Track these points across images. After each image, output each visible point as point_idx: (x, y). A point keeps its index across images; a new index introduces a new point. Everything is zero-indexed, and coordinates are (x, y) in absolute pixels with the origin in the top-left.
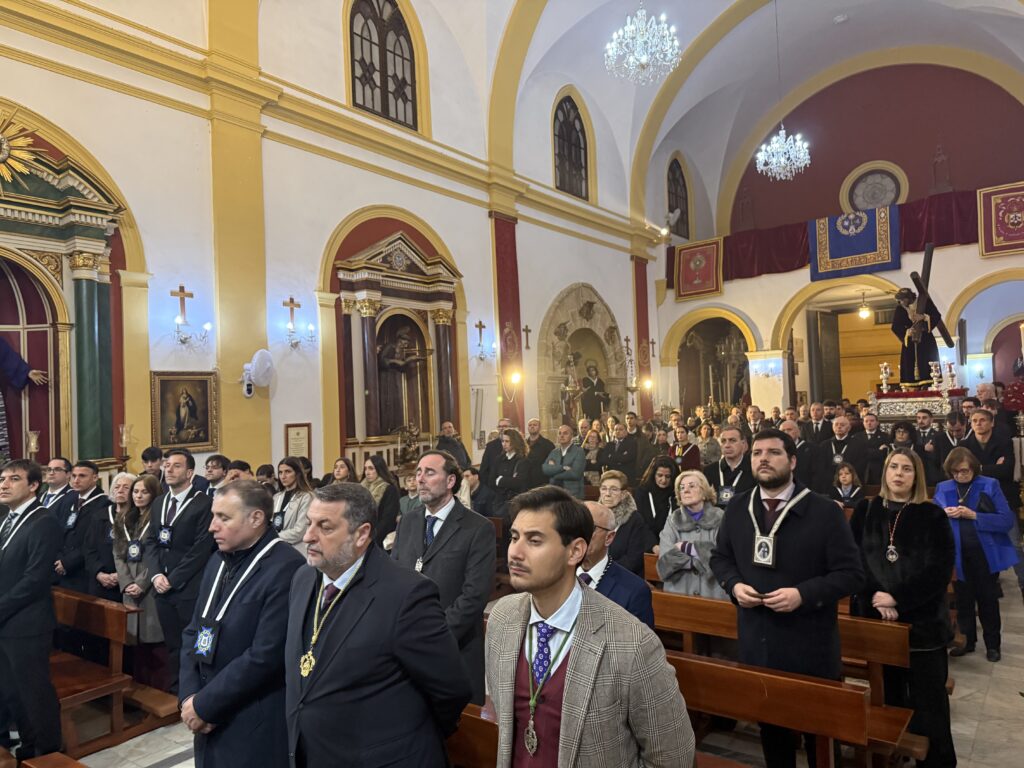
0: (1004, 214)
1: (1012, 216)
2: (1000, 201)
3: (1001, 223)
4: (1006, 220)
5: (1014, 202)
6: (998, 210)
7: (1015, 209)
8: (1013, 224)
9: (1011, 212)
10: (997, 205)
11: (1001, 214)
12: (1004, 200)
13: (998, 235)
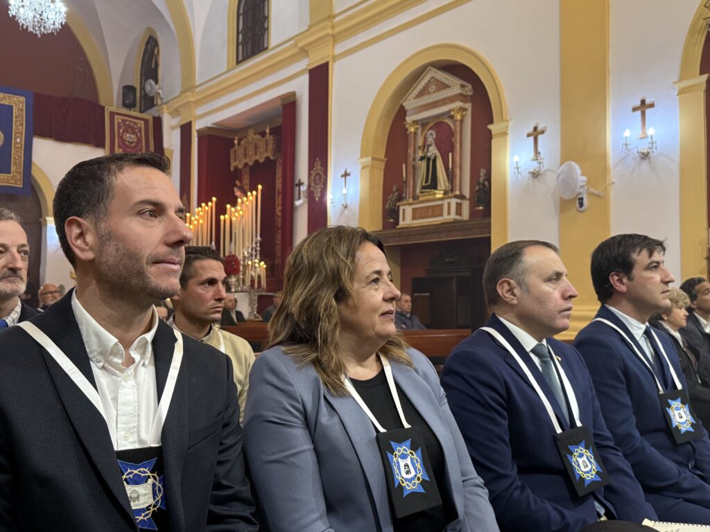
0: (123, 131)
1: (128, 135)
2: (120, 121)
3: (121, 137)
4: (124, 137)
5: (129, 126)
6: (119, 128)
7: (130, 131)
8: (128, 141)
9: (128, 132)
10: (119, 123)
11: (121, 131)
12: (124, 121)
13: (119, 147)
